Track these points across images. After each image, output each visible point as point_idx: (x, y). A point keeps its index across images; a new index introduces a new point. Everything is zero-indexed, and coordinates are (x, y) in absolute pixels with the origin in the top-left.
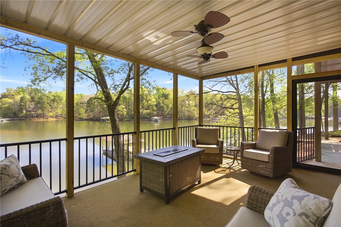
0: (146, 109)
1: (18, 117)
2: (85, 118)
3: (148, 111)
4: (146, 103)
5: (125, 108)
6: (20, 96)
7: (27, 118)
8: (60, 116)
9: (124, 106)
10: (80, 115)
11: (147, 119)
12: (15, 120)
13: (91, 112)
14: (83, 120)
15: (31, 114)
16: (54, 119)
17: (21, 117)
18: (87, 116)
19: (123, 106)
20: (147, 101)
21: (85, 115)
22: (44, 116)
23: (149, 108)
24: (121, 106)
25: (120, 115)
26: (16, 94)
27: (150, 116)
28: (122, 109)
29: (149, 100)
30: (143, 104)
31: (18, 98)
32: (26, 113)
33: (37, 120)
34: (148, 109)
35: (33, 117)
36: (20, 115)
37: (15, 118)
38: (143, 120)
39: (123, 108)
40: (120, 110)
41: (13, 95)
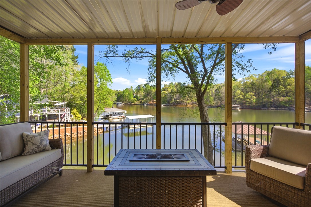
0: (283, 96)
1: (170, 104)
2: (213, 105)
3: (287, 98)
4: (283, 89)
5: (254, 96)
6: (171, 89)
7: (174, 104)
8: (194, 103)
9: (253, 94)
10: (209, 102)
11: (284, 108)
12: (168, 105)
13: (219, 100)
14: (212, 107)
15: (176, 102)
16: (191, 106)
17: (171, 104)
18: (215, 103)
19: (251, 93)
20: (285, 86)
21: (213, 102)
22: (184, 103)
23: (289, 94)
24: (249, 94)
25: (248, 103)
26: (169, 88)
27: (290, 104)
28: (250, 97)
29: (289, 85)
30: (278, 90)
31: (170, 90)
32: (174, 101)
33: (180, 106)
34: (287, 96)
35: (178, 104)
36: (171, 102)
37: (168, 104)
38: (279, 110)
39: (251, 95)
40: (248, 98)
41: (167, 89)
